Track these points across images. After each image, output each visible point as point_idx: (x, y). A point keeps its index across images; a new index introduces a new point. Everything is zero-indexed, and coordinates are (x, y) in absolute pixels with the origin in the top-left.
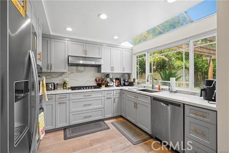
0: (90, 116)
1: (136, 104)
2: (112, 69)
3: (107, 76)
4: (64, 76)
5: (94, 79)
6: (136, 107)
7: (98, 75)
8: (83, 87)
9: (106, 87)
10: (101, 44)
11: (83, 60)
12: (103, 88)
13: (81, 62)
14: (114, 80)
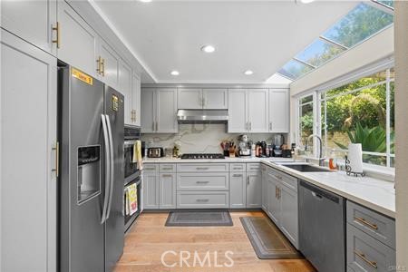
0: (206, 201)
1: (278, 190)
2: (248, 126)
3: (240, 138)
5: (219, 143)
6: (278, 196)
8: (197, 156)
9: (236, 156)
10: (228, 87)
12: (232, 158)
14: (254, 146)
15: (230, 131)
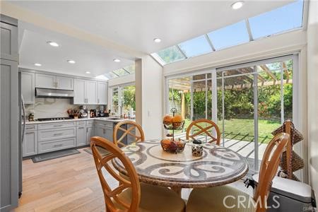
0: (61, 145)
1: (104, 130)
2: (86, 100)
3: (81, 107)
4: (29, 107)
5: (66, 110)
6: (104, 133)
7: (71, 107)
9: (79, 118)
10: (73, 77)
11: (52, 92)
12: (76, 119)
13: (50, 94)
14: (89, 112)
15: (75, 103)
